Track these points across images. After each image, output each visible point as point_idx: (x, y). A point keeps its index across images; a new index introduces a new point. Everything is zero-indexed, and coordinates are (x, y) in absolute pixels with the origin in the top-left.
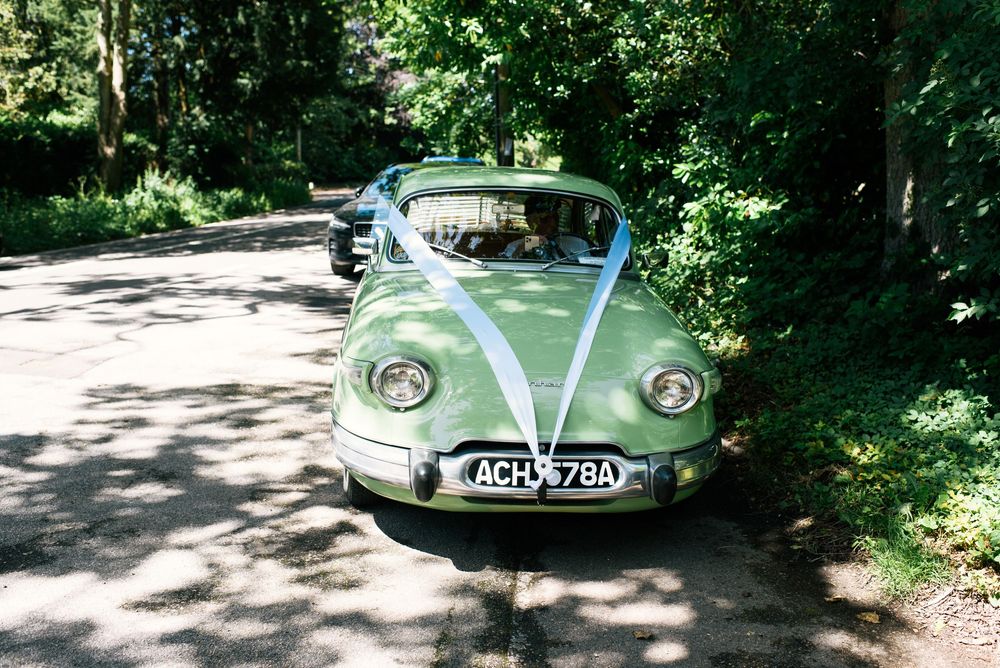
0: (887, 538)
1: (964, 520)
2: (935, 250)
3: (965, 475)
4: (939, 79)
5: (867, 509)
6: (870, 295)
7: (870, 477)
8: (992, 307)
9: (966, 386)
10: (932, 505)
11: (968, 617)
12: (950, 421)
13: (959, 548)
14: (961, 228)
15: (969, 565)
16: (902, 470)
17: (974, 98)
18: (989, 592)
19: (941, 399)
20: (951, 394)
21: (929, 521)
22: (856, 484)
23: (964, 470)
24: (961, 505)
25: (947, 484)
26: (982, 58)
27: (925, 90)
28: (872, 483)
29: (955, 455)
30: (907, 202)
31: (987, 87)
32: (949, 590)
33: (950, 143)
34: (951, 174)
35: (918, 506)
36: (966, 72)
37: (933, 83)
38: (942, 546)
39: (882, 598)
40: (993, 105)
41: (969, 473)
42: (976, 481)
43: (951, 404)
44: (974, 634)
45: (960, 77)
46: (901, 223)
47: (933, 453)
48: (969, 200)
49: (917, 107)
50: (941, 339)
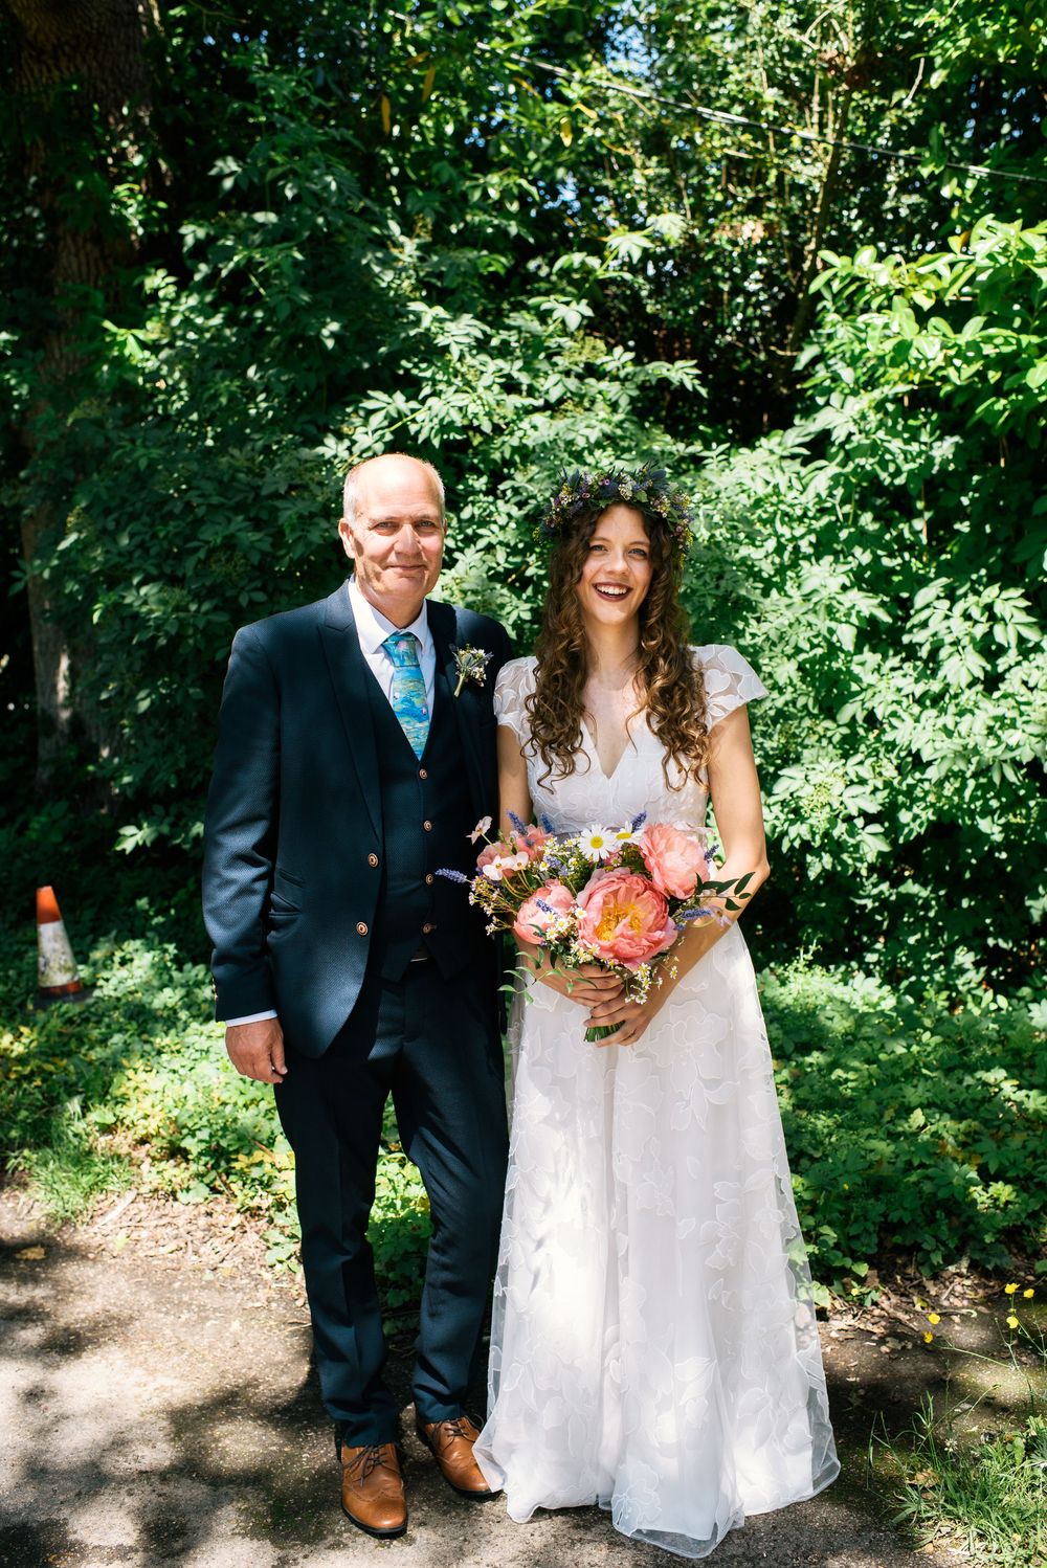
0: (51, 1147)
1: (146, 1105)
2: (105, 753)
3: (147, 1047)
4: (80, 532)
5: (23, 1114)
6: (20, 819)
7: (27, 1070)
8: (165, 829)
9: (150, 934)
10: (107, 1093)
11: (154, 1223)
12: (130, 982)
13: (143, 1141)
14: (124, 727)
15: (154, 1159)
16: (69, 1054)
17: (122, 560)
18: (177, 1188)
19: (118, 955)
20: (131, 946)
21: (101, 1114)
22: (10, 1084)
23: (146, 1042)
24: (143, 1087)
25: (125, 1062)
26: (130, 509)
27: (63, 545)
28: (29, 1078)
29: (134, 1025)
30: (62, 686)
31: (137, 547)
32: (130, 1196)
33: (96, 617)
34: (105, 657)
35: (90, 1098)
36: (111, 526)
37: (73, 537)
38: (122, 1142)
39: (48, 1226)
40: (144, 571)
41: (151, 1043)
42: (159, 1053)
43: (131, 960)
44: (161, 1242)
45: (104, 531)
46: (57, 715)
47: (108, 1026)
48: (126, 691)
49: (52, 568)
50: (118, 874)
